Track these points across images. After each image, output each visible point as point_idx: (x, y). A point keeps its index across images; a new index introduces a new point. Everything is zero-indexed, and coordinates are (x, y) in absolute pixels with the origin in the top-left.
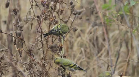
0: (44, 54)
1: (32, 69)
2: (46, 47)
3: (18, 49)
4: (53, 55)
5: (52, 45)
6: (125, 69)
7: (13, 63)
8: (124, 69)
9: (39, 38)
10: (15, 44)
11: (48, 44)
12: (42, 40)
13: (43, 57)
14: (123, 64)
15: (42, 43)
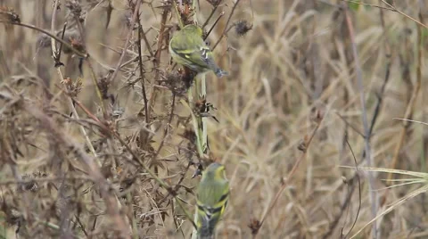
0: (146, 101)
1: (108, 140)
2: (153, 80)
3: (66, 81)
4: (173, 106)
5: (171, 72)
6: (398, 146)
7: (52, 121)
8: (393, 147)
9: (131, 49)
10: (57, 65)
11: (158, 70)
12: (139, 58)
13: (142, 110)
14: (391, 130)
15: (140, 64)
